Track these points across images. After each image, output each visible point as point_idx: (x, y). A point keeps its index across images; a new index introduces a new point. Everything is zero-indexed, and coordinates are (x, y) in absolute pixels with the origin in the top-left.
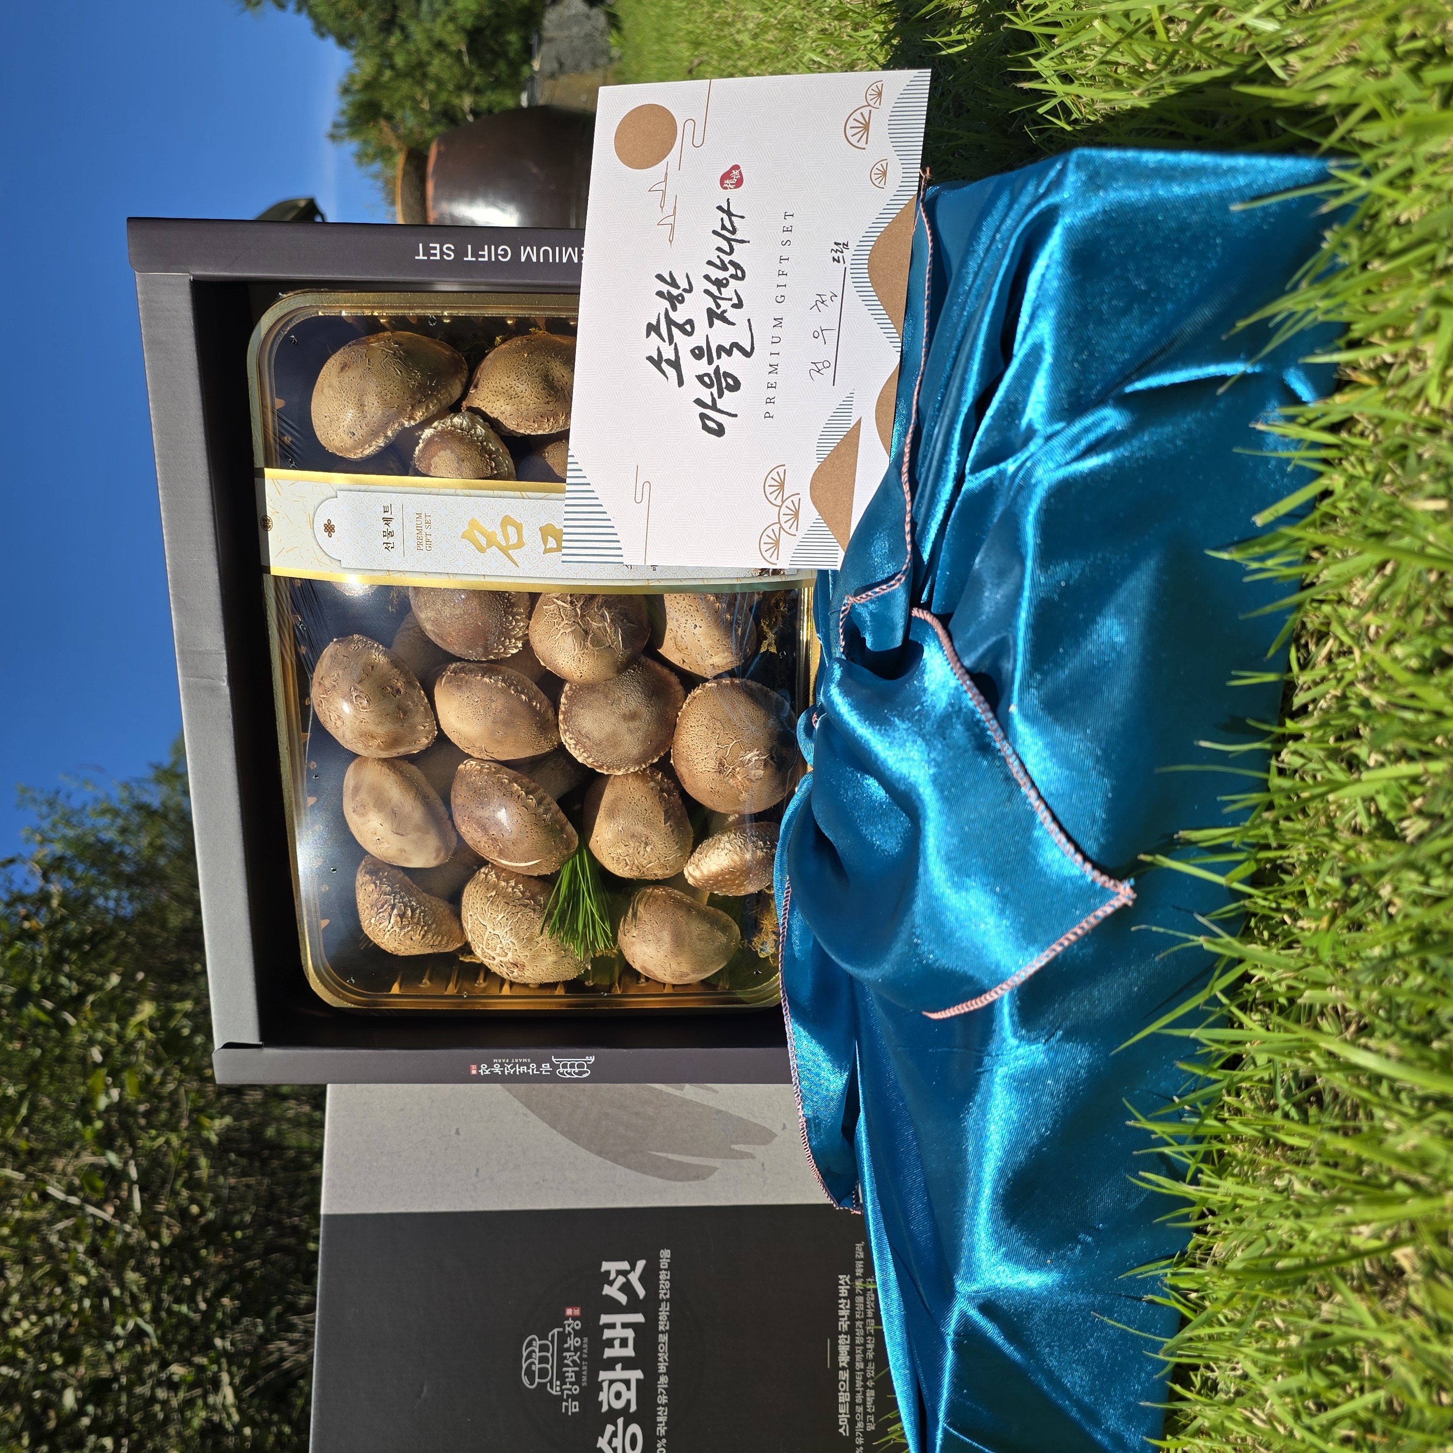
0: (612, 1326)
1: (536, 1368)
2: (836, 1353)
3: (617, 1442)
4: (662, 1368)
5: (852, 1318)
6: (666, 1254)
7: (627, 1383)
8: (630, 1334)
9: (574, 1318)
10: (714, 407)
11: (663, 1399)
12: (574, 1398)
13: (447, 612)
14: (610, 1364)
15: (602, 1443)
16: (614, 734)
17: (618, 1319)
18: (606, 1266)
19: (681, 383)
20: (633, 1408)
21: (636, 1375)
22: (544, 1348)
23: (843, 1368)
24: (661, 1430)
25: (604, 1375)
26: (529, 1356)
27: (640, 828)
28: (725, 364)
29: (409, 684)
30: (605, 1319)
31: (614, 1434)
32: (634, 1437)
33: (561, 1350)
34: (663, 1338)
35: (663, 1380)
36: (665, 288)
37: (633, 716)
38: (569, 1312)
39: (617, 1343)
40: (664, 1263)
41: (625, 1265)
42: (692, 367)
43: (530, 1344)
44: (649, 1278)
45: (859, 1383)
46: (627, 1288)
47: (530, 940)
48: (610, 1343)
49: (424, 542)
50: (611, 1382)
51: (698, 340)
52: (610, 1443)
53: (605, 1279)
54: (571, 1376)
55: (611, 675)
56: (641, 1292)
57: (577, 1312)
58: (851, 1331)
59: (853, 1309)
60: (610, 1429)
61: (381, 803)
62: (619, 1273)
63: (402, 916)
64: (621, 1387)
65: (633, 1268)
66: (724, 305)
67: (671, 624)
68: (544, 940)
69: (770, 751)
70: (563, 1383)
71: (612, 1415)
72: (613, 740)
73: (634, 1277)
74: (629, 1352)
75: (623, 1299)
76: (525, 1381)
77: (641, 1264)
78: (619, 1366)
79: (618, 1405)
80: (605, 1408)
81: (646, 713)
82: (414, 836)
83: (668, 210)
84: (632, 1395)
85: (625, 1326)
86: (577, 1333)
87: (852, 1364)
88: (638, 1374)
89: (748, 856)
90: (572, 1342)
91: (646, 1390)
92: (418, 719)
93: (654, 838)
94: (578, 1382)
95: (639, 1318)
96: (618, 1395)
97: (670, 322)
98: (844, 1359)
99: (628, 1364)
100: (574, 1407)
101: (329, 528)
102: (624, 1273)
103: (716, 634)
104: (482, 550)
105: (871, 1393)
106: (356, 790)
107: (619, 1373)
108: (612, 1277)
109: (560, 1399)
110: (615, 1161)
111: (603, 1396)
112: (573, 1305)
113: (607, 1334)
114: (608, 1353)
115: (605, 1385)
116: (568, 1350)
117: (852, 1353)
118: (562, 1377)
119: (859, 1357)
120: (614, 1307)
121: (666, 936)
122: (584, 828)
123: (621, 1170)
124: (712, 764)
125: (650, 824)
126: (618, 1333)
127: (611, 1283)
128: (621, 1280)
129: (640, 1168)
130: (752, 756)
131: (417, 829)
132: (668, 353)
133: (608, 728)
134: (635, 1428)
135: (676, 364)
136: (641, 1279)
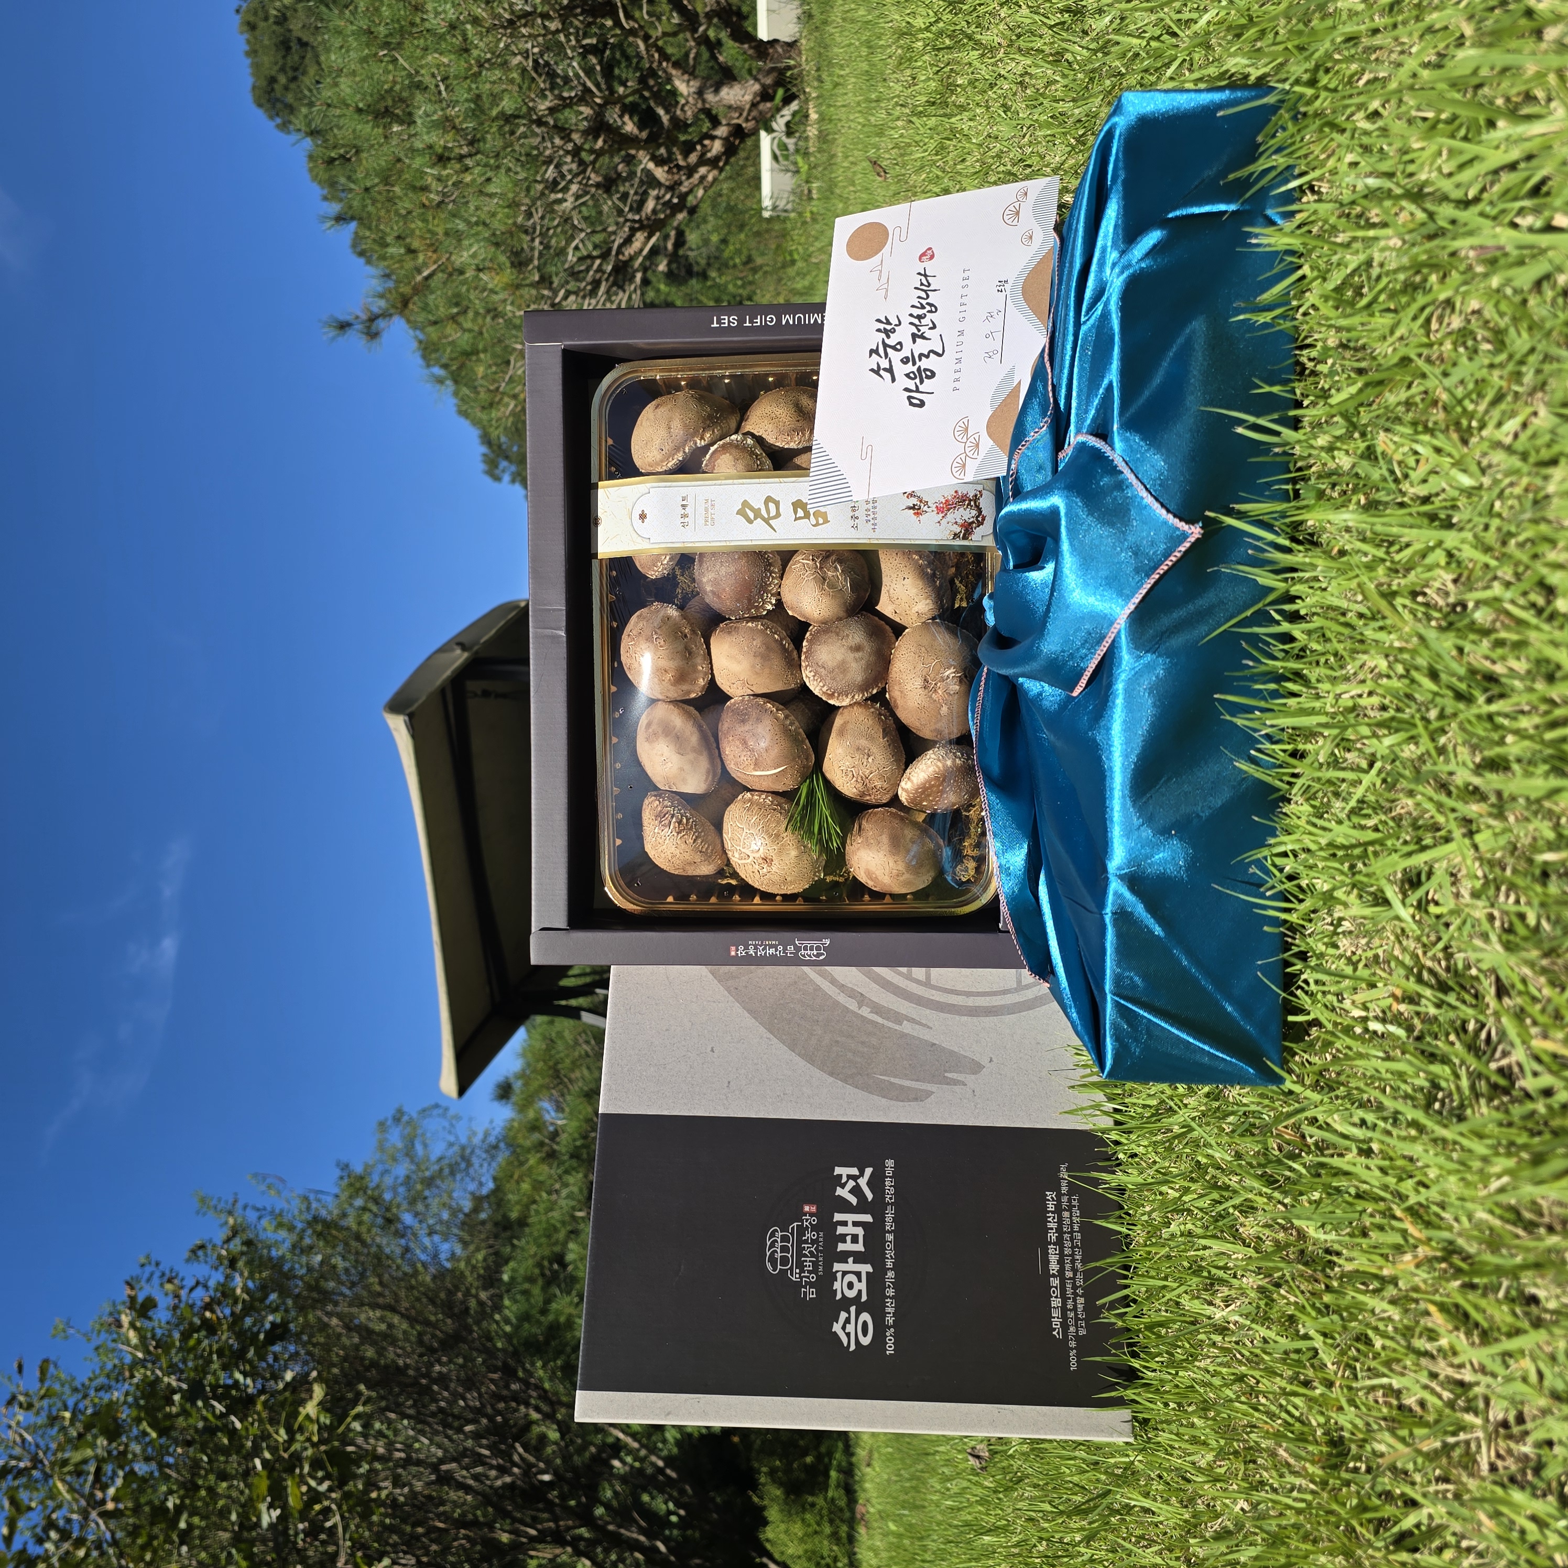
0: (845, 1223)
1: (778, 1255)
2: (1046, 1262)
3: (850, 1328)
4: (889, 1264)
5: (1059, 1230)
6: (890, 1163)
7: (858, 1274)
8: (860, 1231)
9: (811, 1215)
10: (917, 391)
11: (890, 1292)
12: (812, 1285)
13: (723, 571)
14: (843, 1257)
15: (837, 1328)
16: (844, 662)
17: (850, 1218)
18: (838, 1170)
19: (893, 380)
20: (864, 1298)
21: (866, 1268)
22: (784, 1239)
23: (1054, 1276)
24: (890, 1320)
25: (837, 1267)
26: (772, 1245)
27: (863, 742)
28: (924, 364)
29: (693, 632)
30: (838, 1217)
31: (848, 1321)
32: (865, 1324)
33: (800, 1242)
34: (890, 1237)
35: (891, 1274)
36: (882, 326)
37: (858, 648)
38: (807, 1208)
39: (849, 1238)
40: (889, 1172)
41: (854, 1171)
42: (901, 370)
43: (773, 1235)
44: (876, 1183)
45: (1069, 1291)
46: (856, 1191)
47: (777, 836)
48: (842, 1239)
49: (709, 520)
50: (845, 1273)
51: (906, 353)
52: (844, 1328)
53: (838, 1182)
54: (809, 1266)
55: (842, 614)
56: (870, 1196)
57: (814, 1209)
58: (1060, 1242)
59: (1060, 1222)
60: (843, 1315)
61: (667, 731)
62: (849, 1177)
63: (680, 822)
64: (851, 1278)
65: (862, 1174)
66: (923, 329)
67: (885, 580)
68: (789, 838)
69: (964, 670)
70: (802, 1271)
71: (846, 1303)
72: (842, 667)
73: (863, 1182)
74: (859, 1247)
75: (853, 1200)
76: (770, 1268)
77: (868, 1171)
78: (851, 1260)
79: (851, 1294)
80: (839, 1296)
81: (868, 647)
82: (691, 756)
83: (884, 280)
84: (863, 1286)
85: (855, 1224)
86: (814, 1228)
87: (1061, 1272)
88: (868, 1268)
89: (949, 763)
90: (808, 1235)
91: (875, 1281)
92: (699, 660)
93: (874, 750)
94: (815, 1271)
95: (868, 1218)
96: (850, 1286)
97: (885, 346)
98: (1054, 1267)
99: (859, 1258)
100: (811, 1293)
101: (643, 516)
102: (854, 1178)
103: (920, 584)
104: (750, 522)
105: (1080, 1300)
106: (649, 725)
107: (850, 1266)
108: (844, 1179)
109: (799, 1285)
110: (845, 1081)
111: (837, 1285)
112: (810, 1203)
113: (840, 1230)
114: (841, 1247)
115: (839, 1275)
116: (806, 1242)
117: (1061, 1262)
118: (801, 1266)
119: (1068, 1267)
120: (845, 1207)
121: (885, 839)
122: (820, 750)
123: (849, 1089)
124: (919, 682)
125: (871, 738)
126: (850, 1230)
127: (843, 1186)
128: (851, 1183)
129: (866, 1088)
130: (950, 672)
131: (694, 750)
132: (885, 364)
133: (839, 657)
134: (865, 1316)
135: (890, 370)
136: (868, 1184)
